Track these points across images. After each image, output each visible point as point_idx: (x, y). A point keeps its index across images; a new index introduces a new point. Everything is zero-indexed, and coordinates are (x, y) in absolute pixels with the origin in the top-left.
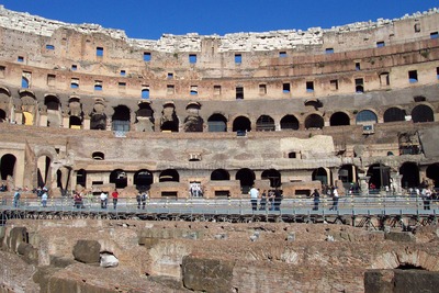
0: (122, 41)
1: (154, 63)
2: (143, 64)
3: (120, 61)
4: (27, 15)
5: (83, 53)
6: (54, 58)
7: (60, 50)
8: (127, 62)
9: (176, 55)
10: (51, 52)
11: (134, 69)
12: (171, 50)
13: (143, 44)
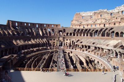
0: (106, 12)
1: (113, 15)
2: (110, 16)
3: (106, 17)
4: (88, 12)
5: (98, 17)
6: (93, 19)
7: (94, 17)
8: (107, 17)
9: (118, 12)
10: (92, 18)
11: (108, 18)
12: (117, 11)
13: (111, 11)
